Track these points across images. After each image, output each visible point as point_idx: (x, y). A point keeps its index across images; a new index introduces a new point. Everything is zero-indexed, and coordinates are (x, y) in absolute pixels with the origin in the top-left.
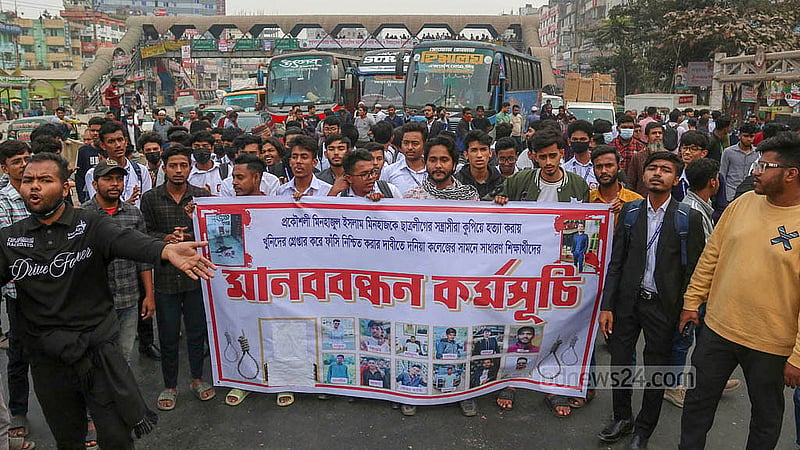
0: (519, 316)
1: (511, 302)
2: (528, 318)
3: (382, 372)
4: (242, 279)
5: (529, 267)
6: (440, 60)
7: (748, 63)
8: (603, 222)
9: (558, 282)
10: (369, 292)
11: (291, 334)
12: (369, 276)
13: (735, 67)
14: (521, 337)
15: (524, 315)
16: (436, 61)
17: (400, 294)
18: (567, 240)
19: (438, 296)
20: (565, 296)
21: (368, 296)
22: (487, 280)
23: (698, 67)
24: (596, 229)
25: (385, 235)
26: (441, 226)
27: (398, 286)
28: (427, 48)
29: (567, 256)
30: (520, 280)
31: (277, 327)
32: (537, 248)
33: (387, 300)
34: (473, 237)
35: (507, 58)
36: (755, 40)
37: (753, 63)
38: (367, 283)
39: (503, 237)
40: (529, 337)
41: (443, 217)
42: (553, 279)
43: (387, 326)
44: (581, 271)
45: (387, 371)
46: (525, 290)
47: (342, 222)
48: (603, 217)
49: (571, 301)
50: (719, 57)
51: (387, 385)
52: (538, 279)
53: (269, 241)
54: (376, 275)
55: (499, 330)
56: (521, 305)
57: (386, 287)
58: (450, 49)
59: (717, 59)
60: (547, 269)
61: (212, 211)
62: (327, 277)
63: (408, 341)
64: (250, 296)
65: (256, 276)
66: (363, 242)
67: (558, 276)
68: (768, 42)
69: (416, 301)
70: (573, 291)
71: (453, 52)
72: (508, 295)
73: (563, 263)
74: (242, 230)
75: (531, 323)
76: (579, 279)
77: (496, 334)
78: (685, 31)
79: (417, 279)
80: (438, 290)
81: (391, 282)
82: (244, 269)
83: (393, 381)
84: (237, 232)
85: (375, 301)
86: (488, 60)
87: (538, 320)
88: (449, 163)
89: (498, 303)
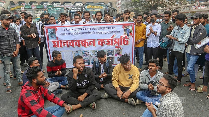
0: (116, 47)
1: (114, 44)
2: (118, 48)
3: (88, 61)
4: (56, 43)
5: (118, 36)
6: (92, 8)
7: (166, 9)
8: (133, 26)
9: (124, 39)
10: (84, 44)
11: (68, 54)
12: (84, 41)
13: (163, 10)
14: (117, 52)
15: (117, 47)
16: (91, 8)
17: (90, 44)
18: (125, 30)
19: (99, 44)
20: (126, 43)
21: (84, 45)
22: (109, 39)
23: (154, 11)
24: (131, 28)
25: (87, 31)
26: (99, 28)
27: (90, 42)
28: (89, 5)
29: (126, 34)
30: (116, 39)
31: (65, 53)
32: (119, 32)
33: (88, 46)
34: (106, 30)
35: (108, 8)
36: (167, 4)
37: (167, 9)
38: (83, 42)
39: (112, 30)
40: (119, 52)
41: (99, 26)
42: (123, 39)
43: (88, 52)
44: (129, 37)
45: (89, 61)
46: (117, 41)
47: (77, 29)
48: (133, 25)
49: (127, 44)
50: (159, 8)
51: (89, 64)
52: (120, 39)
53: (61, 34)
54: (85, 40)
55: (113, 51)
56: (117, 45)
57: (87, 43)
58: (94, 5)
59: (158, 9)
60: (121, 37)
61: (49, 28)
62: (74, 42)
63: (93, 54)
64: (58, 47)
65: (59, 42)
66: (82, 33)
67: (124, 38)
68: (170, 5)
69: (94, 45)
70: (127, 41)
71: (95, 6)
72: (114, 43)
73: (125, 35)
74: (56, 32)
75: (119, 49)
76: (129, 39)
77: (112, 52)
78: (151, 2)
79: (94, 40)
80: (99, 42)
81: (88, 41)
82: (57, 40)
83: (90, 63)
84: (55, 32)
85: (85, 46)
86: (104, 8)
87: (120, 48)
88: (101, 16)
89: (112, 45)
